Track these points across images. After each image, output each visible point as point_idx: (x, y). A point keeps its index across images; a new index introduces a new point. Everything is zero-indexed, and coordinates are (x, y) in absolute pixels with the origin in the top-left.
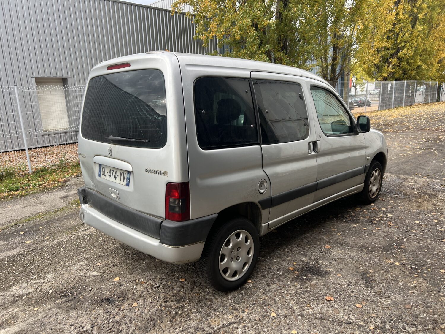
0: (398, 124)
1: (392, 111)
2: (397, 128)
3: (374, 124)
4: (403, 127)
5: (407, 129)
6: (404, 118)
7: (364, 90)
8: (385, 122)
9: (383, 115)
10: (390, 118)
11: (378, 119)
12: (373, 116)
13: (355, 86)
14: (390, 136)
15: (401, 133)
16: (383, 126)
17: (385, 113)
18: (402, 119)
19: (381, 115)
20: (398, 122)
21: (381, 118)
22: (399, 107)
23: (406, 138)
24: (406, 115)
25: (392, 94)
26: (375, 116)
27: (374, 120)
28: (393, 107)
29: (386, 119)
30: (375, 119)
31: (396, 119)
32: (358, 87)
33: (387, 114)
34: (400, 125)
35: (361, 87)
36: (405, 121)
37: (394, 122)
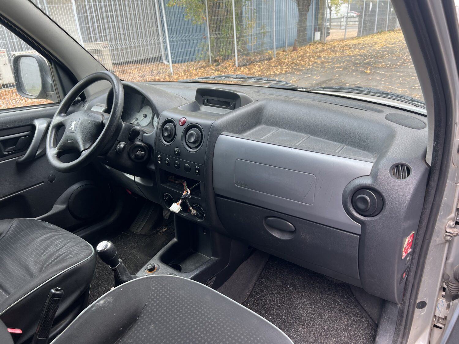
0: (389, 55)
1: (376, 37)
2: (389, 61)
3: (359, 55)
4: (397, 59)
5: (403, 63)
6: (394, 47)
7: (339, 13)
8: (373, 52)
9: (366, 42)
10: (377, 47)
11: (362, 48)
12: (356, 45)
13: (330, 8)
14: (384, 76)
15: (398, 70)
16: (371, 58)
17: (367, 40)
18: (391, 48)
19: (364, 43)
20: (388, 53)
21: (366, 47)
22: (382, 32)
23: (407, 77)
24: (395, 43)
25: (375, 15)
26: (358, 44)
27: (357, 50)
28: (375, 32)
29: (372, 48)
30: (358, 48)
31: (384, 48)
32: (333, 8)
33: (371, 42)
34: (393, 57)
35: (336, 8)
36: (397, 51)
37: (383, 52)
